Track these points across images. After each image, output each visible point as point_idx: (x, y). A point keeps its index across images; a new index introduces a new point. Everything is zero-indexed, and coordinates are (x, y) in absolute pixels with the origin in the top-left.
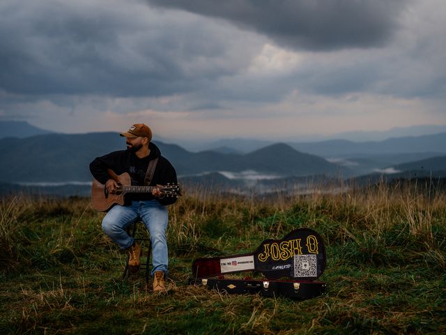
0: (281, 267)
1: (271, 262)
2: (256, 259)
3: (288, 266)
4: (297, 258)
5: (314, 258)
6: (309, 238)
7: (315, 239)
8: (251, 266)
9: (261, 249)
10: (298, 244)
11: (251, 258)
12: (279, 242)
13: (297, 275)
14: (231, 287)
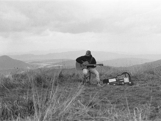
0: (121, 81)
1: (119, 80)
2: (116, 79)
3: (123, 80)
4: (124, 78)
5: (128, 78)
6: (126, 74)
7: (128, 74)
8: (115, 81)
9: (117, 77)
10: (124, 76)
11: (115, 79)
12: (120, 75)
13: (125, 82)
14: (114, 84)
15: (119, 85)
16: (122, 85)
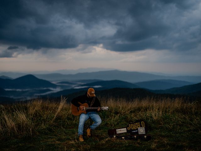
0: (134, 131)
1: (131, 130)
2: (127, 129)
3: (137, 131)
4: (139, 128)
5: (144, 128)
6: (142, 122)
7: (144, 123)
9: (128, 126)
10: (139, 124)
11: (125, 129)
12: (133, 124)
13: (140, 133)
14: (123, 138)
15: (130, 139)
16: (134, 139)
